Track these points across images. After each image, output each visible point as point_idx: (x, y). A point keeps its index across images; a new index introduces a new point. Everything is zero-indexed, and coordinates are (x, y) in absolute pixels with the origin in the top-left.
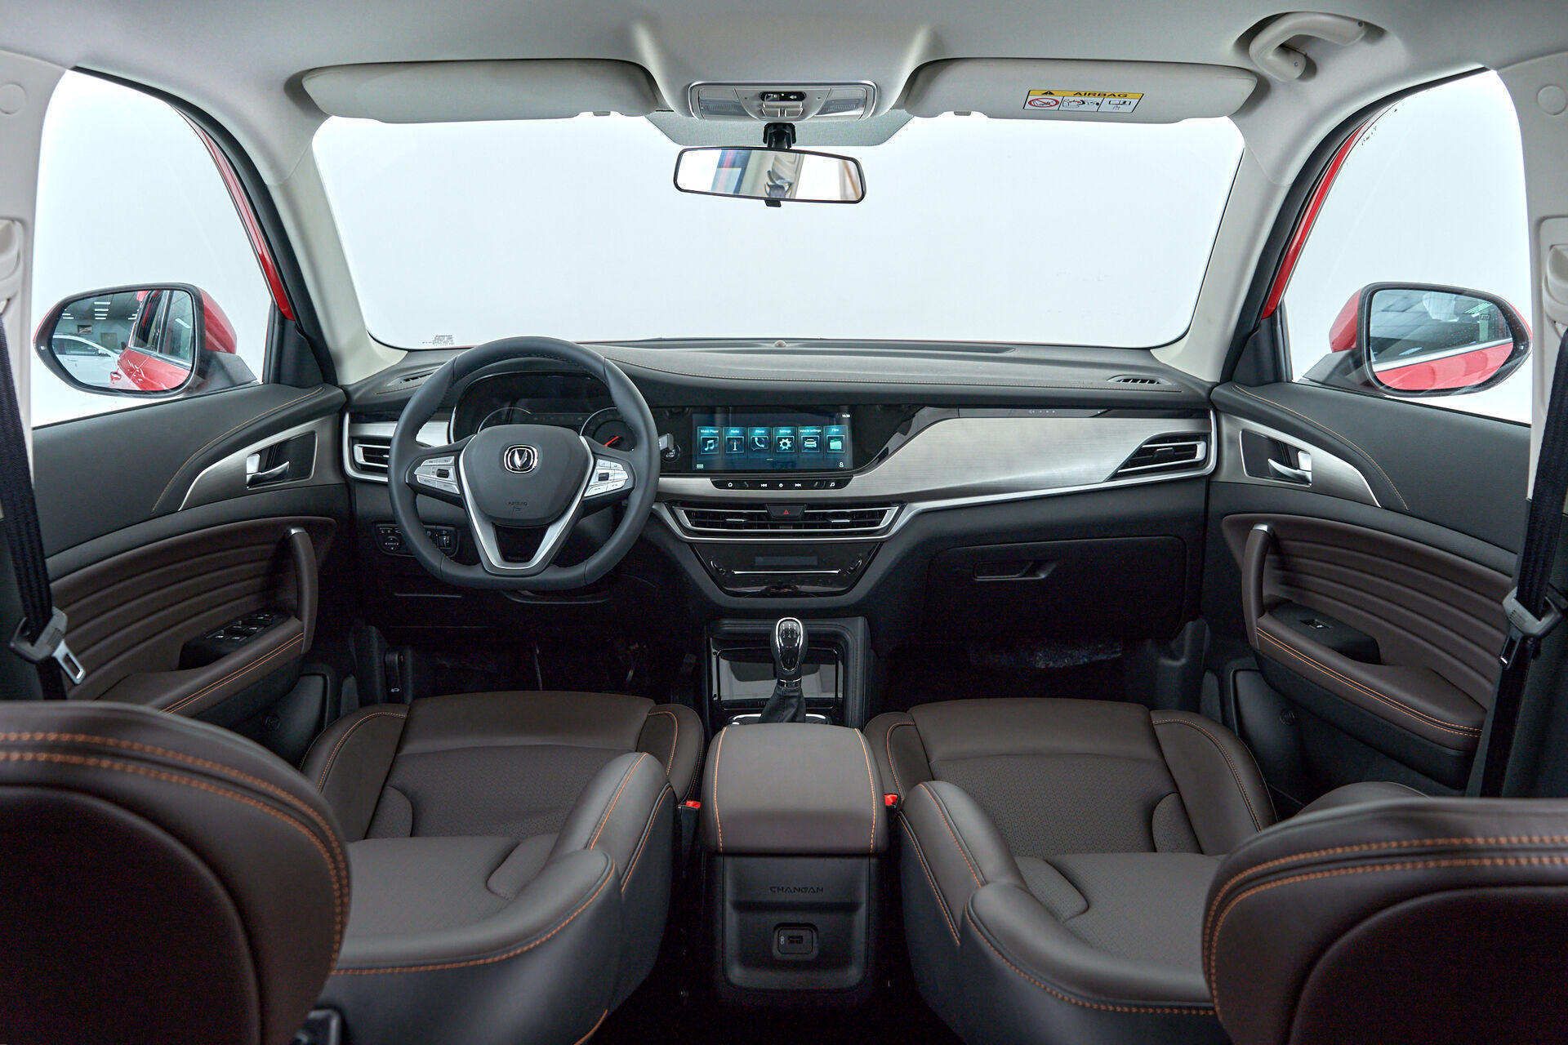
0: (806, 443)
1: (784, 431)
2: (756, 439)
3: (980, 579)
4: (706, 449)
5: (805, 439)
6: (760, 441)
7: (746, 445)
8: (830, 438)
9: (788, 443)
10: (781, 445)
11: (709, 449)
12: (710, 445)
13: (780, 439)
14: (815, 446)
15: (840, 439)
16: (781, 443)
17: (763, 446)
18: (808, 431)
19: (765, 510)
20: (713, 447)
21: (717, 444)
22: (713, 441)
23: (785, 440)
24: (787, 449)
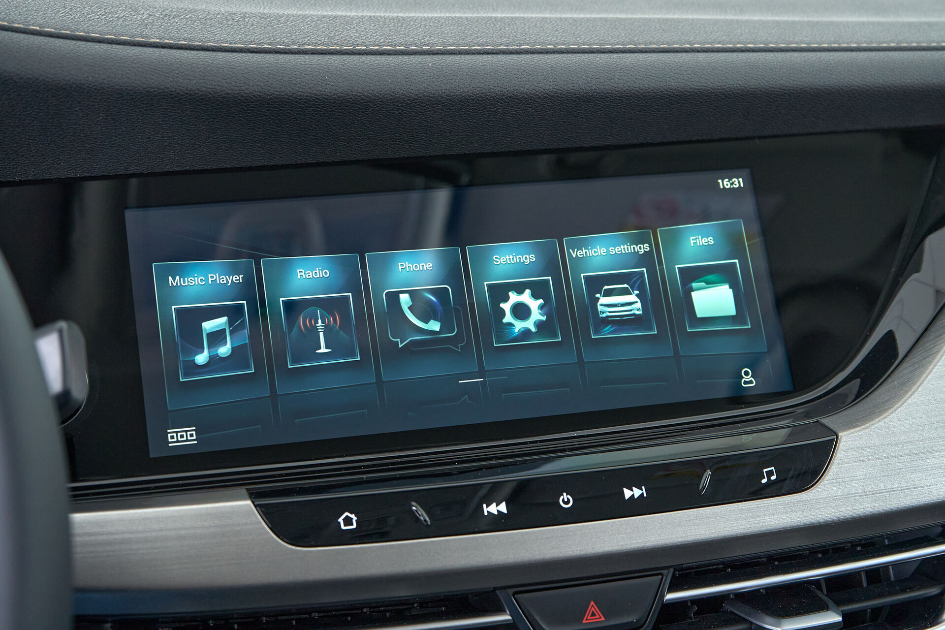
0: (603, 300)
1: (510, 258)
4: (201, 359)
5: (596, 284)
7: (367, 328)
8: (692, 275)
9: (534, 305)
10: (508, 318)
11: (215, 362)
12: (217, 337)
13: (500, 292)
14: (637, 308)
15: (725, 274)
16: (506, 307)
17: (435, 326)
18: (601, 251)
19: (500, 610)
20: (229, 346)
21: (246, 332)
22: (224, 319)
23: (520, 292)
24: (533, 329)
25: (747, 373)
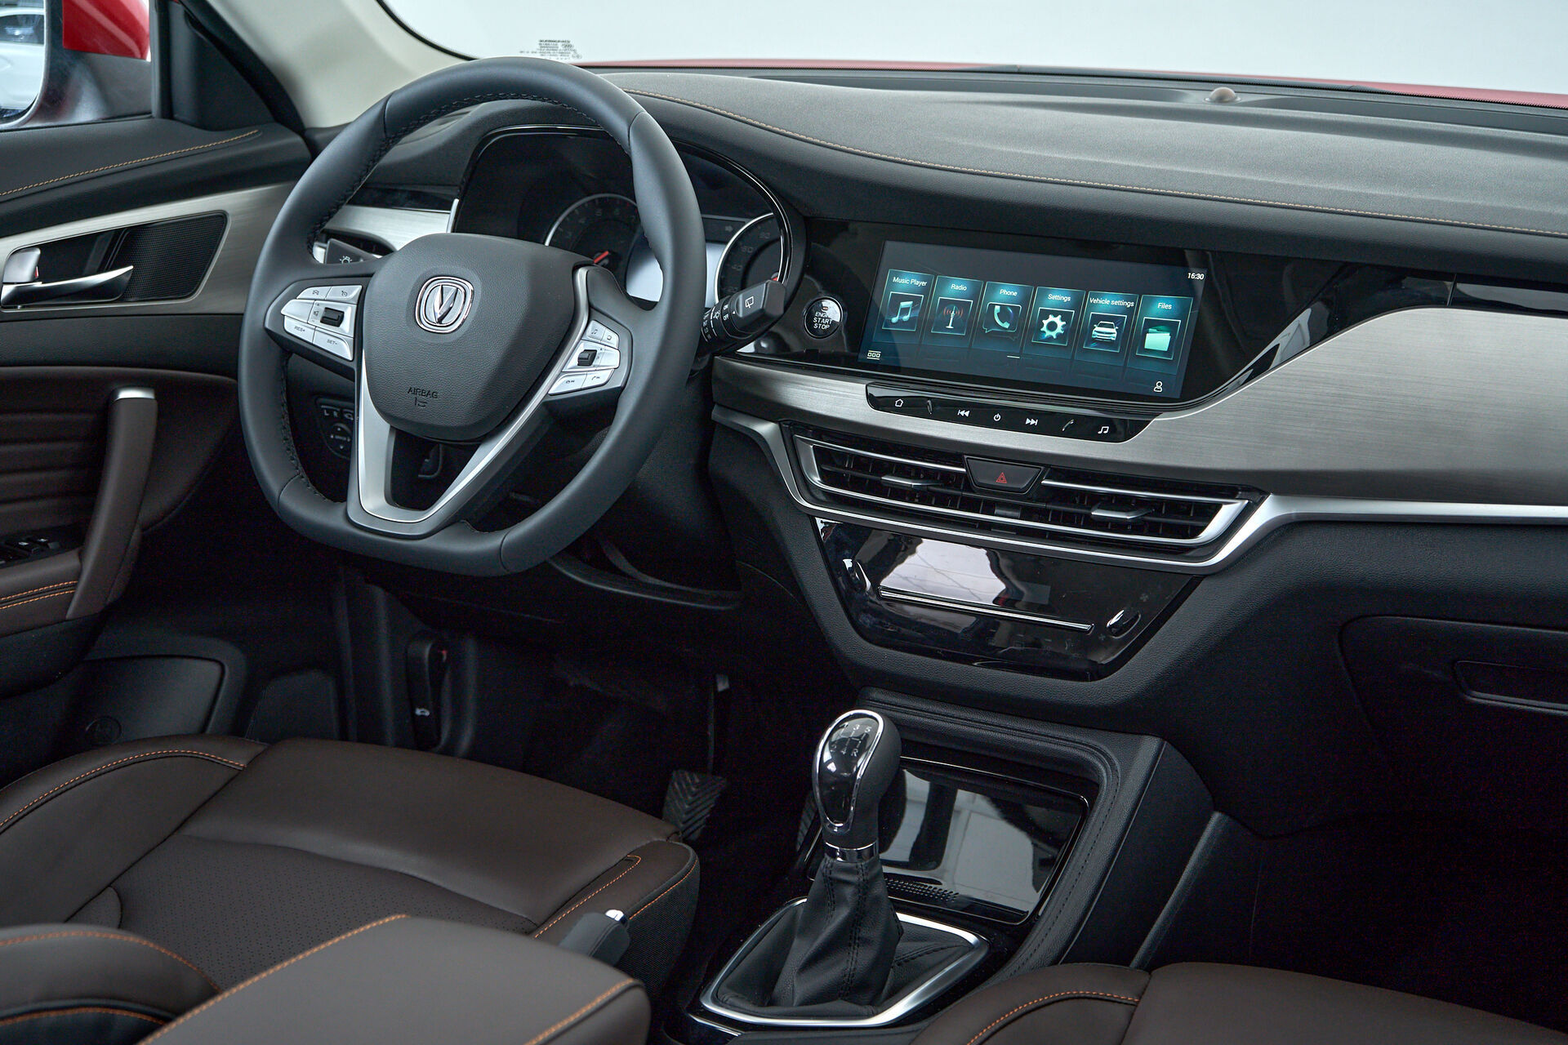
0: (1097, 329)
1: (1058, 297)
2: (997, 308)
3: (1481, 698)
4: (894, 320)
5: (1097, 319)
6: (1004, 315)
7: (974, 320)
8: (1151, 324)
9: (1060, 324)
10: (1044, 329)
11: (900, 322)
12: (905, 311)
13: (1045, 314)
14: (1113, 337)
15: (1170, 327)
16: (1045, 322)
17: (1006, 325)
18: (1107, 302)
19: (963, 467)
20: (909, 316)
21: (918, 311)
22: (911, 303)
23: (1055, 316)
24: (1055, 337)
25: (1159, 385)
